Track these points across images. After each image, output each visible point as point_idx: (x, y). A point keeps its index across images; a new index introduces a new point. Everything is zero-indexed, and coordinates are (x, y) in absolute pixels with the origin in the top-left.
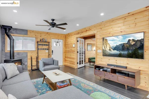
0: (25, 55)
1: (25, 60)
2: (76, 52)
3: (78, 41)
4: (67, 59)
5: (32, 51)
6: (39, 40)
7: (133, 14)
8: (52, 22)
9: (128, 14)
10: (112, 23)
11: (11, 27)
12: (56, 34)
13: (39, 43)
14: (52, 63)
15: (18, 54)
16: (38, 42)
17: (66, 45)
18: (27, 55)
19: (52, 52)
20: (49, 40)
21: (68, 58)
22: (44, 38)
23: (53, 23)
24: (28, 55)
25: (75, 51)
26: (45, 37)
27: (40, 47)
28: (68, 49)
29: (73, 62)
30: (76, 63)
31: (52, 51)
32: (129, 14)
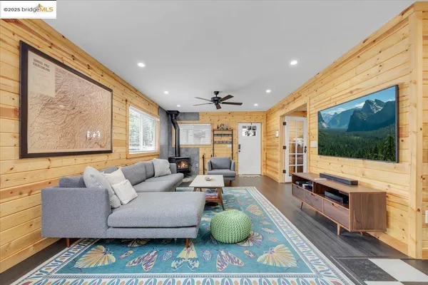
0: (196, 152)
1: (196, 159)
2: (280, 148)
3: (284, 124)
4: (269, 163)
5: (205, 146)
6: (216, 127)
7: (374, 41)
8: (215, 96)
9: (364, 42)
10: (335, 74)
11: (178, 112)
12: (246, 113)
13: (215, 133)
14: (228, 166)
15: (187, 149)
16: (213, 131)
17: (267, 134)
18: (198, 152)
19: (239, 148)
20: (232, 126)
21: (270, 160)
22: (224, 123)
23: (217, 97)
24: (200, 152)
25: (277, 146)
26: (227, 120)
27: (217, 139)
28: (269, 142)
29: (275, 168)
30: (280, 171)
31: (239, 146)
32: (366, 43)
